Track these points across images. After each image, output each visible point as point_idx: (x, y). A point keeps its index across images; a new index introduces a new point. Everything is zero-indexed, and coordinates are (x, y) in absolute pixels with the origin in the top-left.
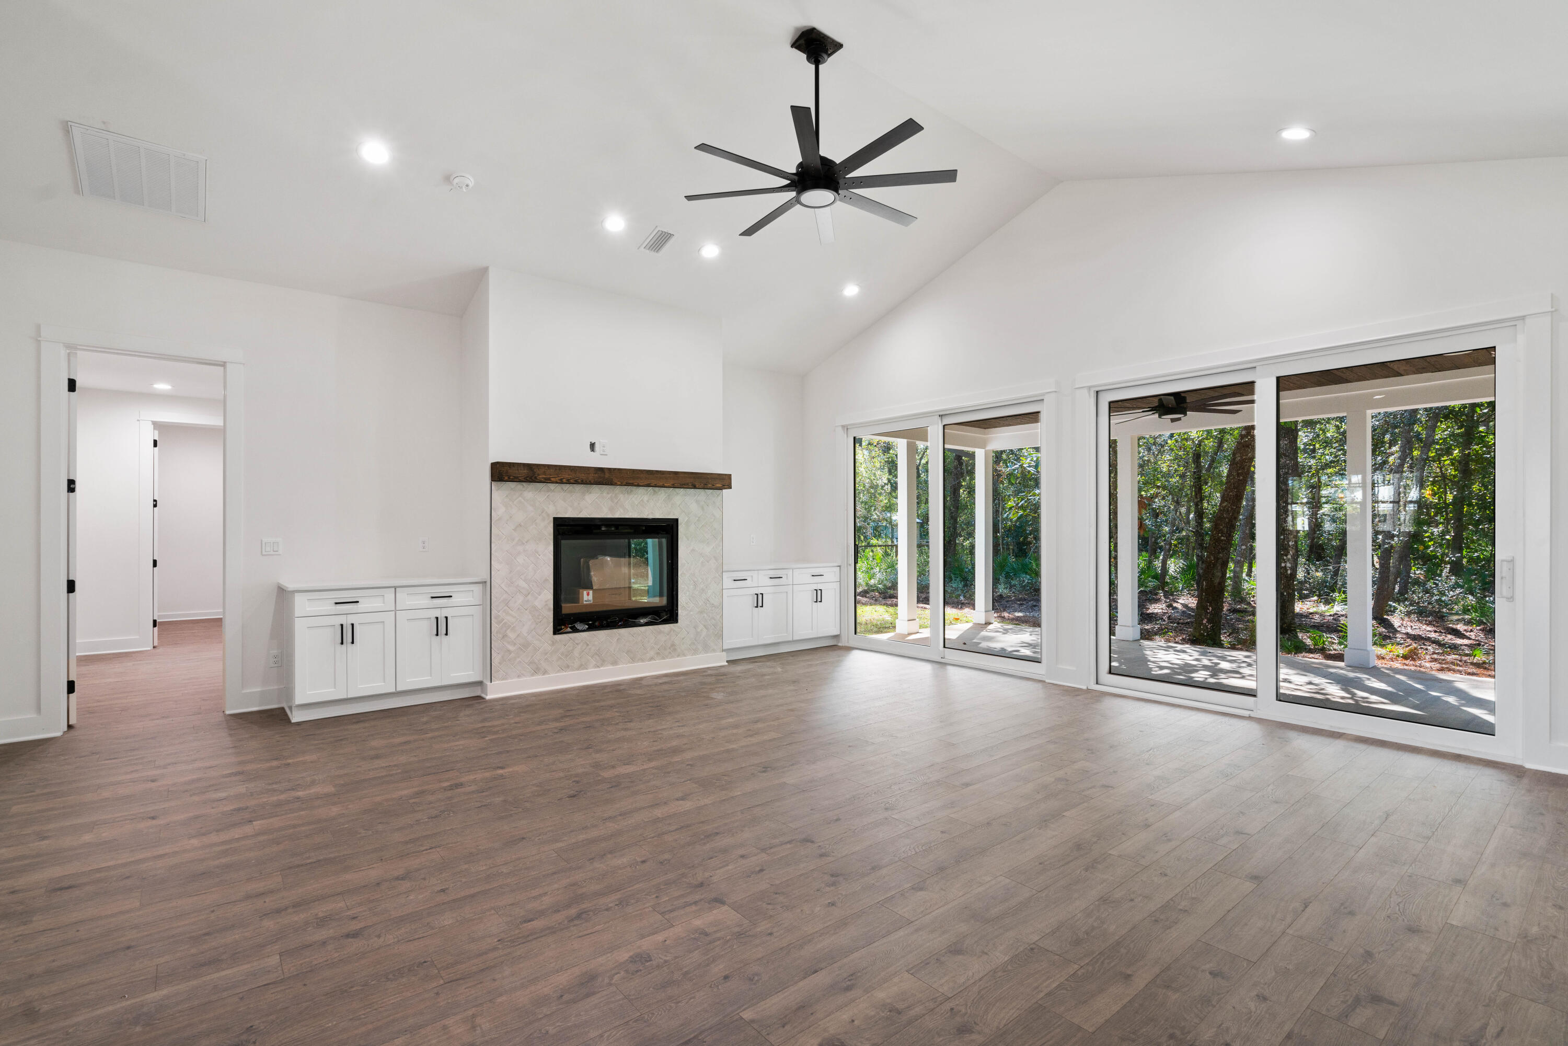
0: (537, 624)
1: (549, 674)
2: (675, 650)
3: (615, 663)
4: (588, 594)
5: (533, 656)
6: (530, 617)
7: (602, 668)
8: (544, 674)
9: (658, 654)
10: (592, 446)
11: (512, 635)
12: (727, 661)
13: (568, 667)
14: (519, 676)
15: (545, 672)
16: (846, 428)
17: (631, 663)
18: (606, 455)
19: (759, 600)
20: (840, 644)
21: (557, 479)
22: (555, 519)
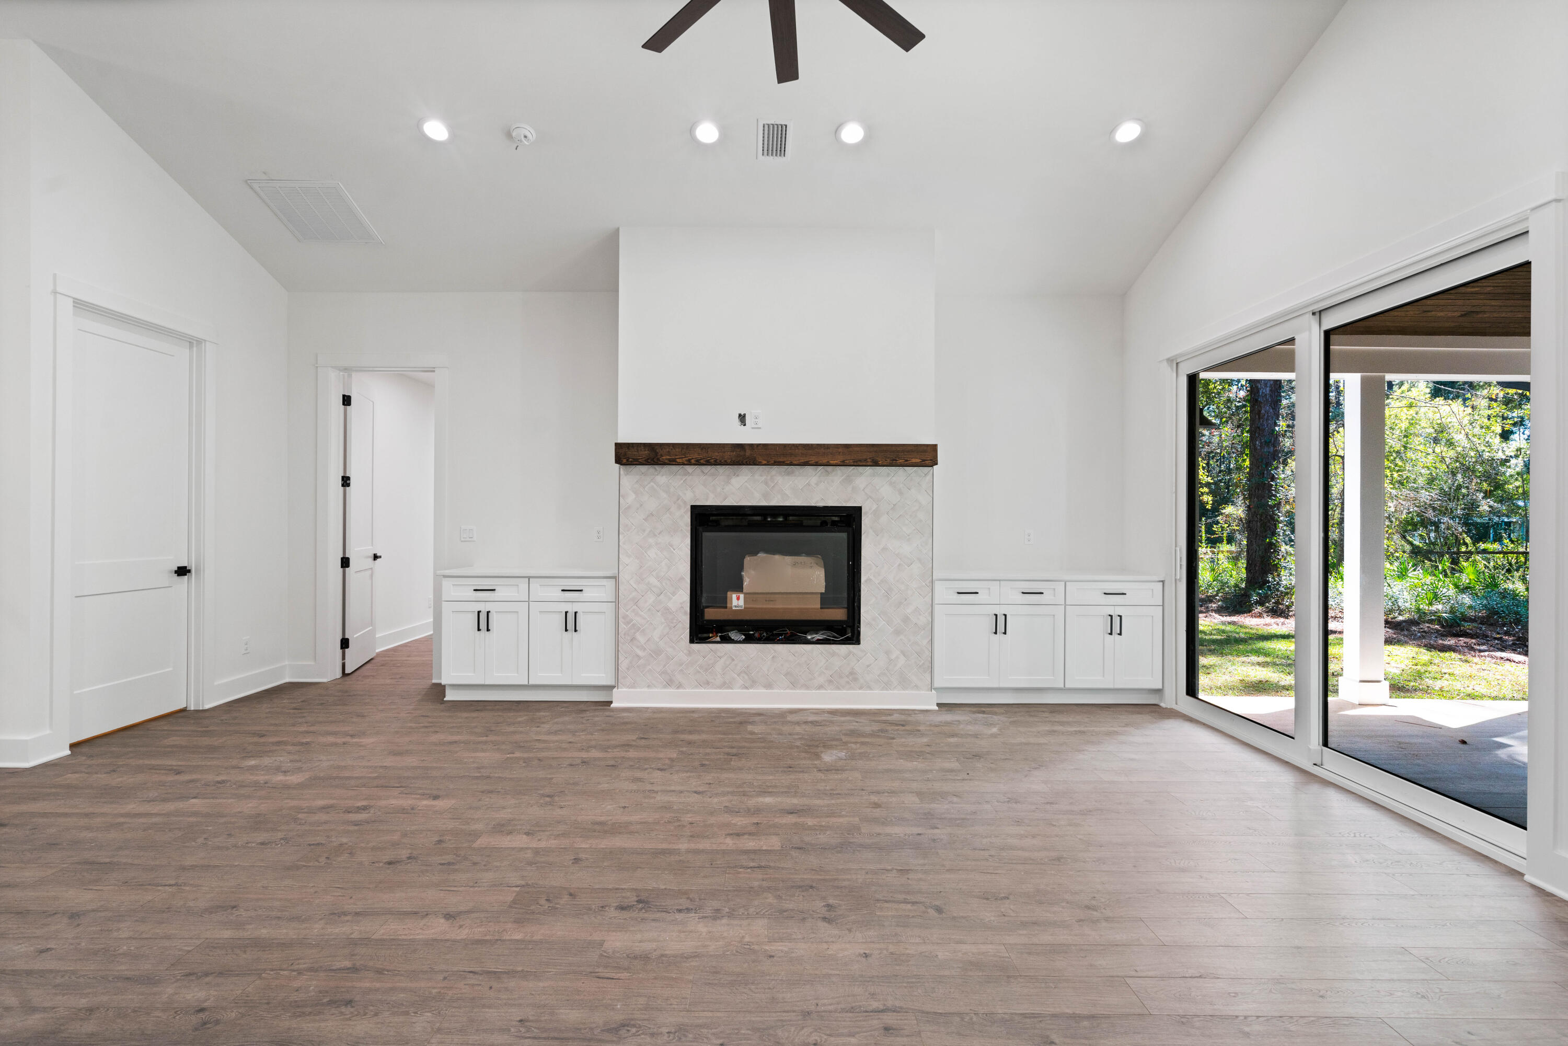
0: (670, 629)
1: (685, 688)
2: (856, 679)
3: (769, 686)
4: (738, 598)
5: (665, 666)
6: (663, 620)
7: (751, 691)
8: (678, 688)
9: (830, 682)
10: (742, 418)
11: (641, 639)
12: (938, 705)
13: (708, 683)
14: (649, 686)
15: (680, 686)
16: (1175, 363)
17: (792, 689)
18: (760, 428)
19: (1000, 625)
20: (1163, 705)
21: (684, 459)
22: (693, 508)
